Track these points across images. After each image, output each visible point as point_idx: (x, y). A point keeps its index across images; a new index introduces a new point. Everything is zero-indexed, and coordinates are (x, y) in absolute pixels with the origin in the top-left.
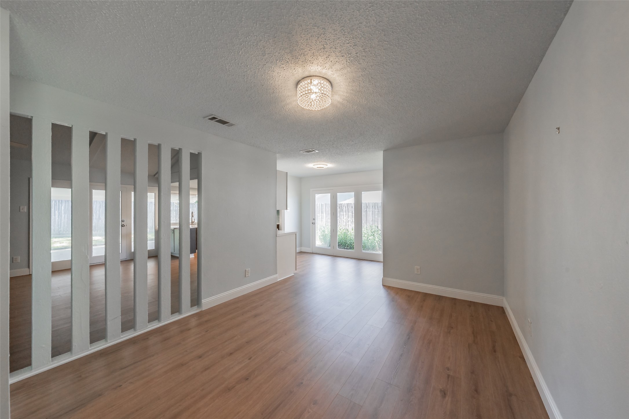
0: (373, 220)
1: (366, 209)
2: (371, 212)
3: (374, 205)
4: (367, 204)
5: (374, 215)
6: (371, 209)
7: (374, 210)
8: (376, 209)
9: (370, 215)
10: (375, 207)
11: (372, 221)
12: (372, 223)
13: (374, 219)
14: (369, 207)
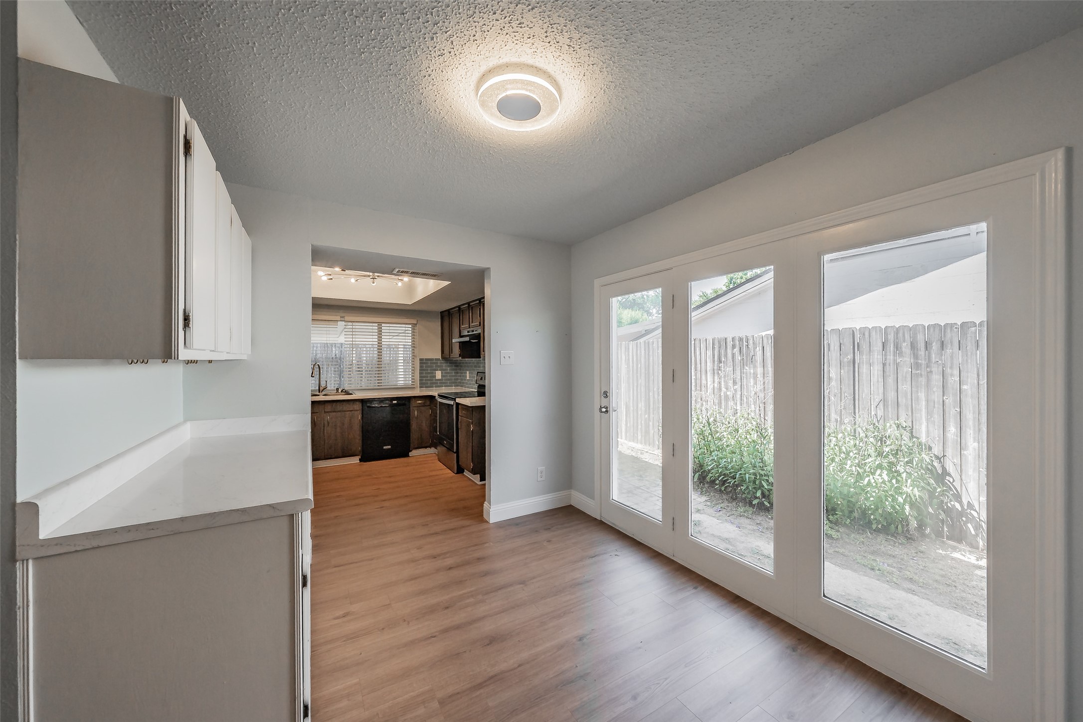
0: (884, 401)
1: (850, 357)
2: (877, 369)
3: (891, 337)
4: (857, 336)
5: (891, 381)
6: (877, 356)
7: (890, 357)
8: (901, 354)
9: (874, 379)
10: (897, 347)
11: (881, 404)
12: (880, 413)
13: (891, 395)
14: (865, 347)
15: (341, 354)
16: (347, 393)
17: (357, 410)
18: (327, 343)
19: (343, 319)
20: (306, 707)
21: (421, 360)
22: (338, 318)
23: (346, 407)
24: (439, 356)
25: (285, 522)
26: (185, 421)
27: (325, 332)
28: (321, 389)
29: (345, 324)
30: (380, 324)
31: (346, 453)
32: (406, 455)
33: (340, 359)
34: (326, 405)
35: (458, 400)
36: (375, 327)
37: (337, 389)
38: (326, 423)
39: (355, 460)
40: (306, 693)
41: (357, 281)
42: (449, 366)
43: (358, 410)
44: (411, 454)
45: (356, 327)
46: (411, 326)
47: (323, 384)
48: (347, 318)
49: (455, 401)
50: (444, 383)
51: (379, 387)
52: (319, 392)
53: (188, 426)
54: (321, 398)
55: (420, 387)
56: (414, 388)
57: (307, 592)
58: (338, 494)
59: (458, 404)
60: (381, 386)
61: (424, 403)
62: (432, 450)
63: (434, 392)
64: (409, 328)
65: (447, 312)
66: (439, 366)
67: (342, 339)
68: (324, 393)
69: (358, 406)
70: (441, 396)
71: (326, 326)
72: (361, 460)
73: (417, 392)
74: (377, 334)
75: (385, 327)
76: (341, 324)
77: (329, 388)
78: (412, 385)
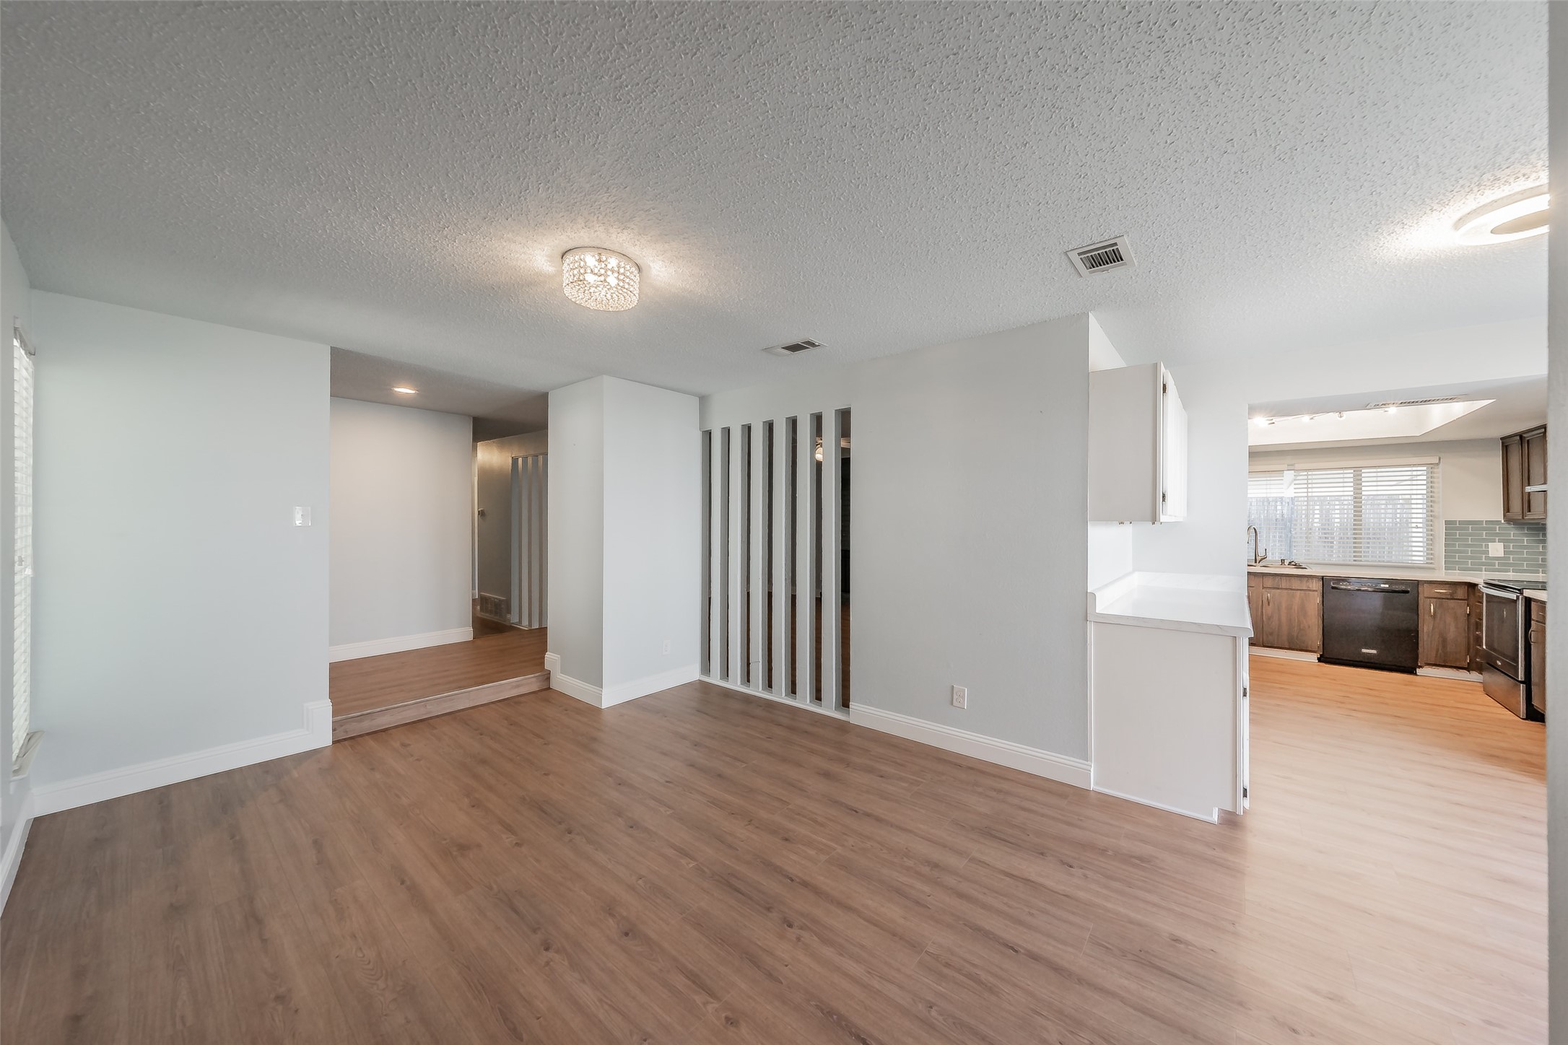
15: (1292, 513)
16: (1298, 566)
17: (1314, 591)
18: (1268, 498)
19: (1292, 468)
20: (1245, 790)
21: (1447, 522)
22: (1285, 467)
23: (1296, 584)
24: (1499, 515)
25: (1229, 642)
26: (1134, 571)
27: (1265, 487)
28: (1258, 559)
29: (1295, 474)
30: (1357, 470)
31: (1295, 645)
32: (1411, 670)
33: (1291, 521)
34: (1266, 579)
35: (1527, 593)
36: (1349, 474)
37: (1283, 561)
38: (1265, 601)
39: (1313, 658)
40: (1245, 780)
41: (1312, 418)
42: (1527, 535)
43: (1316, 591)
44: (1418, 671)
45: (1314, 477)
46: (1425, 468)
47: (1261, 553)
48: (1297, 466)
49: (1522, 594)
50: (1510, 565)
51: (1355, 563)
52: (1256, 562)
53: (1136, 575)
54: (1258, 569)
55: (1447, 568)
56: (1434, 569)
57: (1247, 700)
58: (1282, 686)
59: (1528, 601)
60: (1361, 561)
61: (1451, 594)
62: (1475, 676)
63: (1479, 578)
64: (1421, 473)
65: (1518, 438)
66: (1497, 535)
67: (1289, 492)
68: (1261, 564)
69: (1317, 585)
70: (1491, 585)
71: (1265, 479)
72: (1319, 660)
73: (1442, 575)
74: (1352, 484)
75: (1366, 474)
76: (1289, 475)
77: (1270, 557)
78: (1427, 563)
